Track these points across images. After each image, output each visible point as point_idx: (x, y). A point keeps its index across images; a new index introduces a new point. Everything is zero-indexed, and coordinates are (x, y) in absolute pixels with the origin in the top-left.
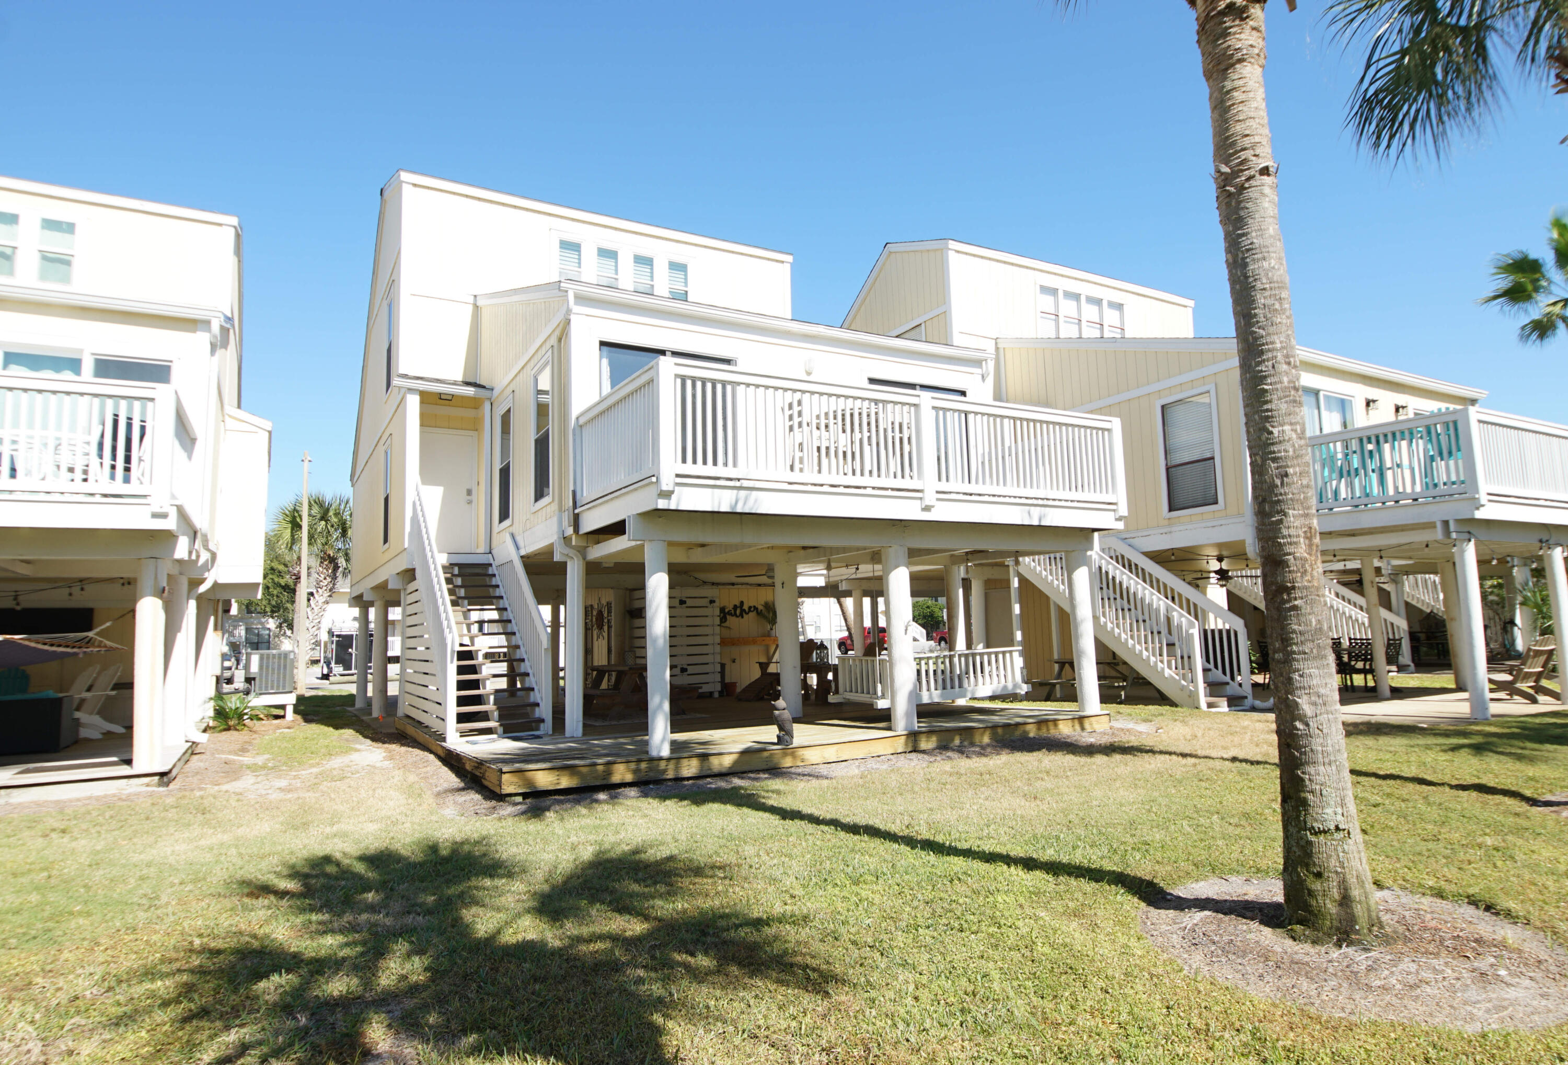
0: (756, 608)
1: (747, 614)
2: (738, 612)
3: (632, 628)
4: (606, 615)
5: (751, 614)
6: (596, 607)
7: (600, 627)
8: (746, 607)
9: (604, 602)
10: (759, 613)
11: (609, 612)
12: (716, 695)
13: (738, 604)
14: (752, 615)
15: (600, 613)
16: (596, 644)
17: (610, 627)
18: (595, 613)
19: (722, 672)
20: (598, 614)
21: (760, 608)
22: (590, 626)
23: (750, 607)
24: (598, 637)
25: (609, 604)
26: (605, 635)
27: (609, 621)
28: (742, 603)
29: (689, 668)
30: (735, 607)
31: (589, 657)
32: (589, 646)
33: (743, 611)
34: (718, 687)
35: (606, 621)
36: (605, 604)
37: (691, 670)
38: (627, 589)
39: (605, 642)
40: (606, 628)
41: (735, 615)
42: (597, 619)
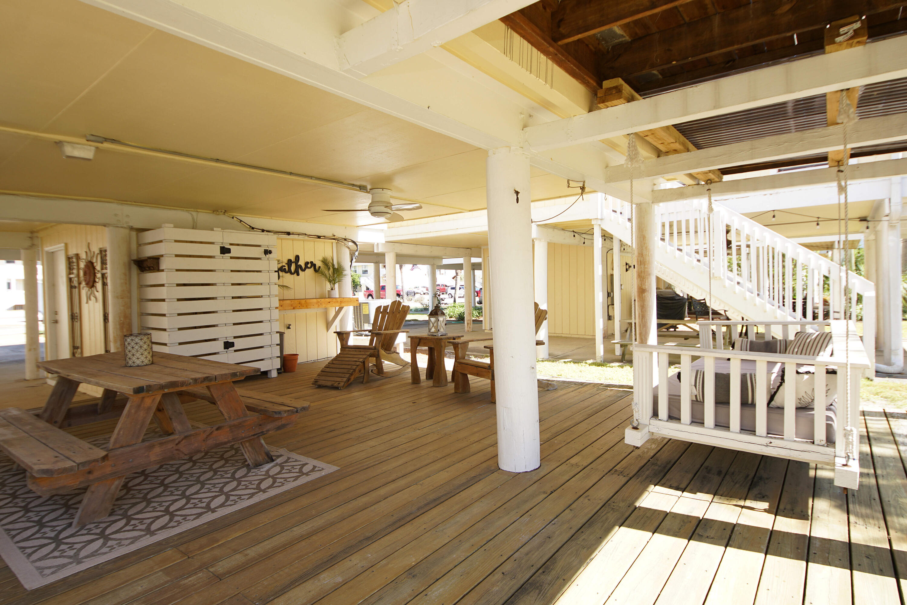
0: (313, 265)
1: (303, 270)
2: (293, 268)
3: (142, 286)
4: (98, 267)
5: (307, 270)
6: (83, 256)
7: (91, 284)
8: (302, 263)
9: (95, 249)
10: (317, 270)
11: (104, 263)
12: (274, 374)
13: (293, 259)
14: (310, 272)
15: (90, 265)
16: (85, 307)
17: (104, 284)
18: (82, 265)
19: (281, 345)
20: (86, 266)
21: (318, 264)
22: (75, 283)
23: (307, 263)
24: (89, 298)
25: (103, 252)
26: (99, 295)
27: (103, 276)
28: (297, 257)
29: (235, 341)
30: (290, 262)
31: (77, 325)
32: (76, 310)
33: (298, 267)
34: (277, 364)
35: (99, 275)
36: (97, 251)
37: (239, 344)
38: (132, 228)
39: (99, 306)
40: (99, 286)
41: (289, 271)
42: (85, 274)
